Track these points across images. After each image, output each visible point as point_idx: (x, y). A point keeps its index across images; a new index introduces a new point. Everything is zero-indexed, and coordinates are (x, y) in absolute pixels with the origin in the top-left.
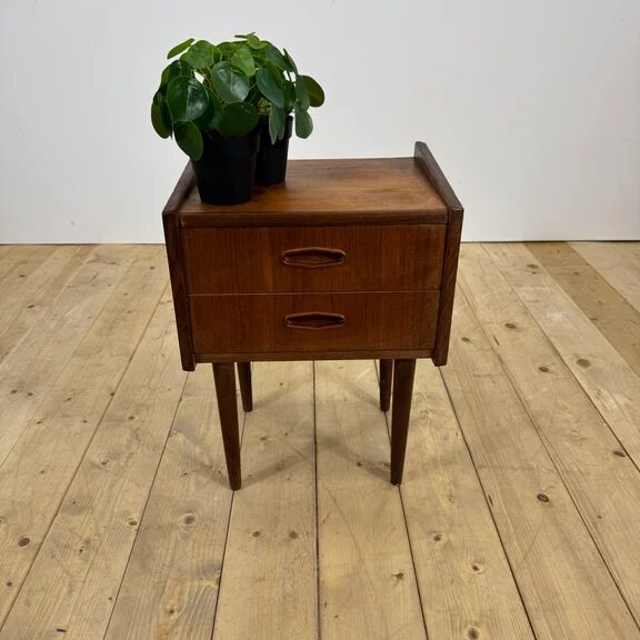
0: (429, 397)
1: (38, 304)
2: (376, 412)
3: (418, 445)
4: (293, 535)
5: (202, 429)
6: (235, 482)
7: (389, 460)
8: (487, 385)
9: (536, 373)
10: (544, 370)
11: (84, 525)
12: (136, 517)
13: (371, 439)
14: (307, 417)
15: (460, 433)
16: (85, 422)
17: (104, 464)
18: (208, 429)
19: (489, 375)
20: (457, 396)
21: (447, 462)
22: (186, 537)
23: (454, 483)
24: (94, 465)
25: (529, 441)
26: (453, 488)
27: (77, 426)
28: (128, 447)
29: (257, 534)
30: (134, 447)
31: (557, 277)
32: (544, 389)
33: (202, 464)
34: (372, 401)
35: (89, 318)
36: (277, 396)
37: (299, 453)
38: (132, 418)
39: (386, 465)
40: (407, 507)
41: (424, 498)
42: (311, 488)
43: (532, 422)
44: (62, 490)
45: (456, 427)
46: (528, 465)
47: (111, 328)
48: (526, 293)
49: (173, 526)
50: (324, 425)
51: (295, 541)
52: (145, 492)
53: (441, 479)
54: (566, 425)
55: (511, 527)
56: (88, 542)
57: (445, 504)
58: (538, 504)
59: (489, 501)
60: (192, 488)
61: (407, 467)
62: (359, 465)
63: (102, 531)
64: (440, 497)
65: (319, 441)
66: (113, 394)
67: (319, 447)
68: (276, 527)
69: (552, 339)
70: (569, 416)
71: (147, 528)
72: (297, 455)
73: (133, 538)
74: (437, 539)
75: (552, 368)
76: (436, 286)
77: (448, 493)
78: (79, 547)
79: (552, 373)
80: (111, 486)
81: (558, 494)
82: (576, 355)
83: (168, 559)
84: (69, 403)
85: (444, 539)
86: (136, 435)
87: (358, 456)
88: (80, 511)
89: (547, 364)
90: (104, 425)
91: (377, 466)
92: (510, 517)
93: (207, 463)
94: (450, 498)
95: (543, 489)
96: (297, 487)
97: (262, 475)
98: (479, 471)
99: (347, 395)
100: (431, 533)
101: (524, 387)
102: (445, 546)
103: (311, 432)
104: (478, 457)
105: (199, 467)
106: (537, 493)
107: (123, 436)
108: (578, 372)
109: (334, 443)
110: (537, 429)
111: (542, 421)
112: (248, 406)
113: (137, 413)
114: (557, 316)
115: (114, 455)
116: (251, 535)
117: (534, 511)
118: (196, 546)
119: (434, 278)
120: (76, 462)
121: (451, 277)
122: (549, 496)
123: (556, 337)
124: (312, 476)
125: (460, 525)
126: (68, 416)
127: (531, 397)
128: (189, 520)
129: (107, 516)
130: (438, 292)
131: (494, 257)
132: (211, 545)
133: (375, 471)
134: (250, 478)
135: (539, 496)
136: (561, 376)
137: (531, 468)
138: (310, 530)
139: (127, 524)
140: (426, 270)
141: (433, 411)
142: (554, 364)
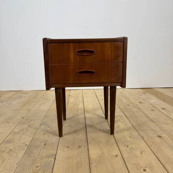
0: (120, 116)
1: (4, 101)
2: (104, 120)
3: (118, 126)
4: (80, 147)
5: (50, 124)
6: (61, 135)
7: (110, 129)
8: (137, 114)
9: (150, 111)
11: (11, 146)
12: (28, 144)
13: (103, 125)
14: (83, 121)
16: (14, 123)
17: (19, 132)
18: (52, 124)
19: (137, 112)
20: (128, 116)
21: (128, 129)
22: (44, 148)
24: (15, 132)
25: (153, 125)
26: (131, 135)
27: (11, 124)
28: (27, 128)
29: (68, 147)
30: (28, 128)
31: (151, 94)
32: (154, 114)
33: (50, 132)
34: (103, 118)
35: (18, 103)
36: (73, 117)
37: (81, 128)
38: (28, 122)
39: (109, 130)
40: (116, 139)
41: (122, 137)
42: (85, 137)
43: (152, 121)
44: (4, 138)
45: (129, 122)
47: (24, 105)
48: (144, 97)
49: (39, 146)
50: (88, 122)
52: (31, 138)
53: (126, 133)
54: (162, 121)
55: (151, 143)
56: (11, 150)
57: (129, 139)
58: (159, 138)
59: (143, 137)
60: (46, 137)
61: (115, 131)
62: (100, 131)
63: (16, 147)
64: (127, 137)
65: (87, 126)
66: (23, 118)
67: (87, 127)
68: (74, 145)
70: (163, 119)
71: (31, 146)
73: (26, 148)
74: (128, 147)
77: (129, 136)
78: (8, 151)
79: (155, 111)
80: (20, 137)
81: (164, 135)
82: (161, 108)
83: (38, 153)
84: (10, 120)
85: (130, 147)
86: (30, 126)
87: (99, 129)
88: (10, 143)
89: (153, 109)
90: (20, 124)
92: (150, 141)
93: (52, 131)
94: (130, 137)
95: (159, 135)
96: (81, 136)
97: (69, 134)
98: (138, 131)
99: (95, 116)
100: (125, 145)
101: (147, 114)
102: (130, 148)
103: (84, 124)
104: (137, 128)
106: (157, 135)
107: (26, 126)
108: (163, 111)
109: (91, 126)
110: (154, 122)
111: (154, 120)
112: (65, 119)
113: (30, 121)
114: (153, 101)
115: (23, 130)
116: (66, 147)
117: (158, 140)
118: (47, 150)
119: (121, 59)
120: (10, 132)
121: (125, 59)
122: (161, 136)
123: (154, 104)
124: (85, 133)
125: (134, 143)
126: (9, 122)
127: (150, 116)
128: (45, 144)
130: (122, 63)
131: (133, 91)
132: (52, 150)
133: (105, 132)
134: (65, 134)
135: (158, 136)
136: (158, 111)
137: (154, 130)
138: (85, 145)
139: (25, 145)
140: (118, 56)
141: (121, 119)
142: (155, 109)
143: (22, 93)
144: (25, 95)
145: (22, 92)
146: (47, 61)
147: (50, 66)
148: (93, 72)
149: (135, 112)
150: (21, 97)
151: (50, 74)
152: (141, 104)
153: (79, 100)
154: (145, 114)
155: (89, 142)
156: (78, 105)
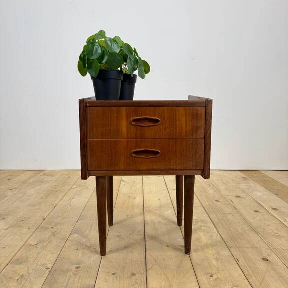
0: (202, 221)
1: (15, 189)
2: (176, 226)
3: (198, 240)
4: (133, 275)
5: (88, 232)
6: (103, 252)
7: (184, 245)
8: (230, 217)
9: (254, 213)
10: (257, 212)
11: (22, 269)
12: (50, 266)
13: (173, 237)
14: (142, 228)
15: (219, 235)
16: (29, 229)
17: (36, 245)
18: (90, 232)
19: (230, 214)
20: (216, 221)
21: (214, 245)
22: (75, 275)
23: (218, 253)
24: (31, 245)
25: (255, 238)
26: (217, 256)
27: (25, 230)
28: (49, 239)
29: (114, 274)
30: (52, 239)
31: (257, 181)
32: (258, 219)
33: (87, 246)
34: (174, 223)
35: (38, 193)
36: (125, 221)
37: (137, 242)
38: (52, 228)
39: (182, 247)
40: (194, 263)
41: (203, 260)
42: (143, 256)
43: (254, 230)
44: (13, 255)
45: (216, 232)
46: (255, 247)
47: (47, 196)
48: (243, 186)
49: (68, 271)
50: (149, 231)
51: (134, 277)
52: (55, 256)
53: (211, 253)
54: (271, 231)
55: (250, 271)
56: (22, 276)
57: (214, 262)
58: (264, 262)
59: (237, 261)
60: (81, 255)
61: (193, 247)
62: (168, 247)
63: (31, 271)
64: (211, 259)
65: (147, 237)
66: (44, 220)
67: (147, 239)
68: (124, 271)
69: (259, 202)
70: (272, 228)
71: (55, 271)
72: (135, 242)
73: (47, 275)
74: (212, 276)
76: (203, 137)
77: (215, 257)
78: (17, 278)
79: (260, 212)
80: (39, 253)
81: (273, 258)
82: (272, 207)
83: (65, 284)
84: (22, 223)
85: (215, 277)
86: (54, 234)
87: (167, 243)
88: (21, 264)
89: (258, 209)
90: (38, 230)
91: (177, 247)
92: (250, 267)
93: (89, 245)
94: (217, 260)
95: (265, 256)
96: (137, 255)
97: (118, 250)
98: (231, 249)
99: (162, 221)
100: (208, 274)
101: (248, 217)
102: (216, 280)
103: (143, 234)
104: (229, 243)
105: (85, 247)
107: (47, 235)
108: (273, 213)
109: (154, 238)
110: (257, 233)
111: (259, 230)
112: (111, 224)
113: (55, 226)
114: (259, 194)
115: (42, 241)
116: (110, 274)
117: (262, 266)
118: (80, 279)
119: (201, 133)
120: (22, 244)
121: (209, 132)
122: (268, 259)
123: (260, 201)
124: (143, 252)
125: (223, 271)
126: (21, 227)
127: (252, 221)
128: (78, 268)
129: (35, 265)
130: (204, 140)
131: (226, 175)
132: (89, 278)
133: (176, 249)
134: (111, 252)
135: (263, 259)
136: (265, 214)
137: (257, 248)
138: (142, 272)
139: (45, 269)
140: (197, 129)
141: (204, 226)
142: (261, 210)
143: (45, 175)
144: (50, 178)
145: (45, 172)
146: (84, 135)
147: (89, 143)
148: (157, 153)
149: (228, 214)
150: (42, 182)
151: (89, 155)
152: (239, 199)
153: (137, 188)
154: (245, 219)
155: (149, 267)
156: (135, 198)
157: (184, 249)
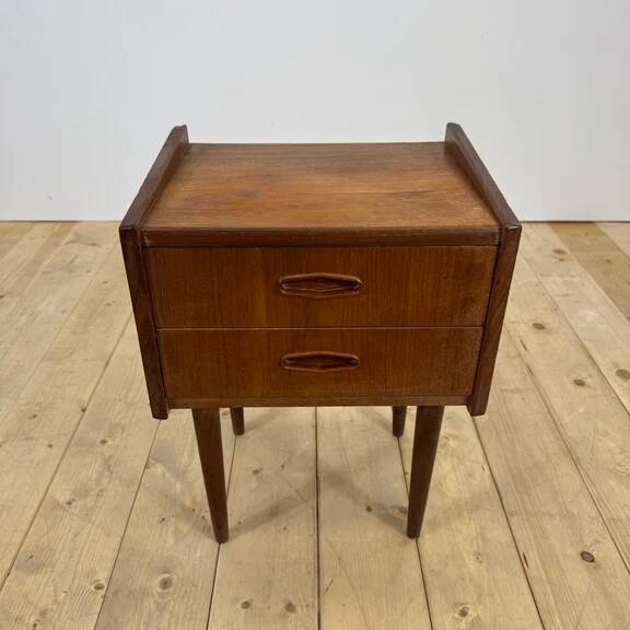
1: (7, 293)
2: (389, 437)
4: (290, 607)
6: (221, 532)
7: (405, 503)
8: (516, 404)
9: (572, 387)
10: (580, 383)
11: (41, 589)
12: (103, 577)
13: (382, 474)
14: (307, 444)
15: (486, 468)
16: (50, 446)
17: (69, 503)
19: (518, 390)
21: (473, 506)
22: (161, 608)
23: (482, 534)
24: (57, 505)
25: (566, 478)
26: (481, 543)
27: (41, 451)
28: (98, 481)
29: (246, 605)
30: (105, 481)
31: (587, 265)
32: (581, 410)
33: (184, 508)
35: (64, 312)
37: (298, 492)
38: (104, 442)
39: (401, 510)
40: (426, 568)
41: (447, 557)
42: (312, 543)
43: (569, 452)
44: (17, 540)
45: (481, 459)
46: (567, 511)
47: (86, 325)
48: (554, 283)
49: (145, 592)
50: (329, 457)
51: (292, 616)
52: (115, 544)
53: (465, 532)
54: (608, 456)
55: (551, 596)
56: (44, 614)
57: (472, 565)
58: (582, 565)
59: (524, 560)
60: (171, 539)
61: (428, 514)
62: (369, 509)
63: (61, 597)
64: (465, 555)
65: (321, 476)
66: (84, 411)
67: (322, 486)
68: (268, 596)
69: (586, 343)
70: (612, 445)
71: (116, 593)
72: (295, 495)
74: (464, 613)
75: (588, 381)
76: (479, 322)
77: (475, 549)
78: (32, 620)
79: (589, 387)
80: (76, 535)
81: (604, 551)
82: (615, 365)
84: (35, 420)
85: (472, 614)
86: (108, 465)
87: (367, 497)
88: (38, 568)
89: (583, 376)
90: (73, 450)
91: (390, 511)
92: (550, 584)
93: (188, 503)
94: (478, 556)
95: (587, 545)
96: (294, 539)
97: (254, 523)
98: (512, 520)
100: (456, 605)
101: (558, 404)
102: (473, 623)
103: (312, 464)
104: (508, 500)
105: (179, 511)
106: (580, 550)
107: (92, 467)
108: (618, 387)
109: (339, 480)
110: (576, 462)
111: (581, 452)
112: (239, 428)
113: (110, 436)
114: (591, 315)
115: (81, 492)
116: (239, 606)
117: (578, 575)
118: (173, 621)
119: (477, 312)
120: (37, 498)
121: (498, 312)
122: (594, 553)
123: (591, 341)
124: (313, 525)
125: (490, 595)
126: (32, 438)
127: (567, 420)
128: (165, 584)
129: (70, 577)
130: (481, 329)
132: (190, 619)
133: (388, 519)
134: (240, 526)
135: (582, 554)
136: (599, 392)
137: (571, 516)
138: (310, 600)
139: (92, 588)
141: (455, 437)
142: (590, 376)
143: (77, 240)
144: (90, 254)
146: (147, 320)
149: (513, 391)
152: (542, 334)
154: (550, 411)
155: (325, 581)
157: (405, 518)
